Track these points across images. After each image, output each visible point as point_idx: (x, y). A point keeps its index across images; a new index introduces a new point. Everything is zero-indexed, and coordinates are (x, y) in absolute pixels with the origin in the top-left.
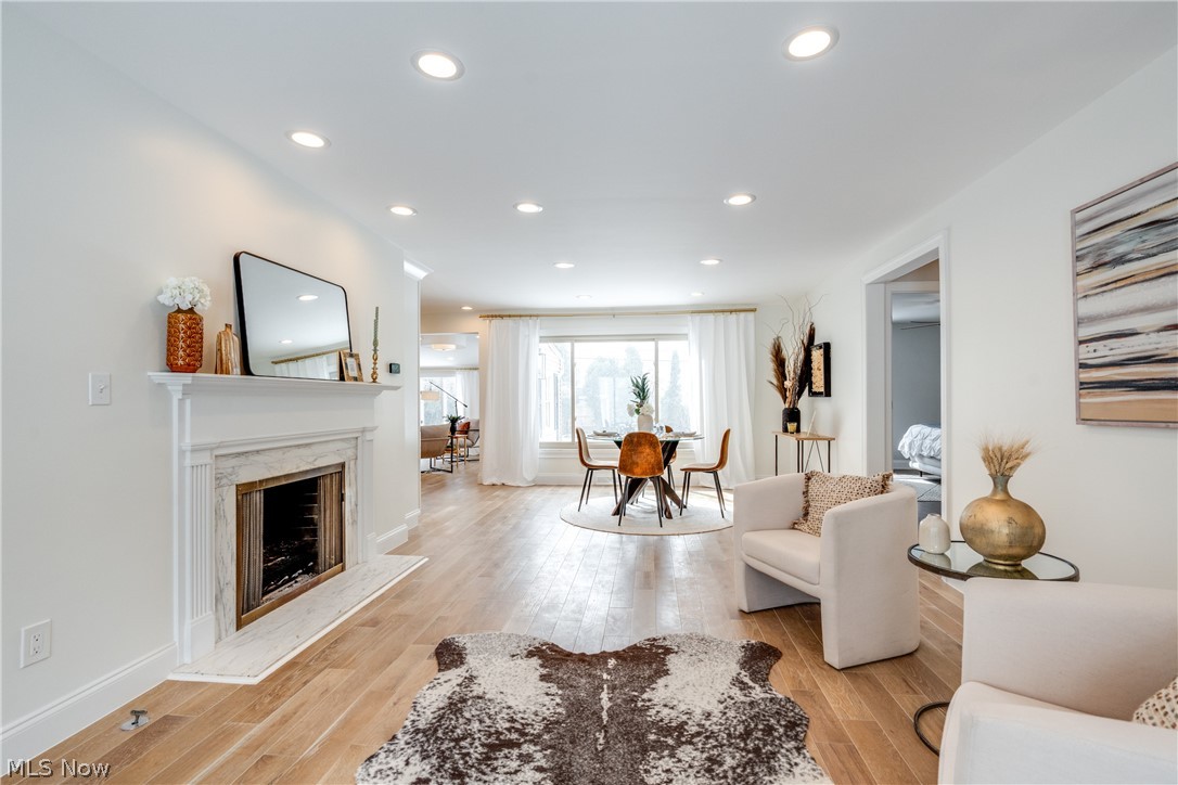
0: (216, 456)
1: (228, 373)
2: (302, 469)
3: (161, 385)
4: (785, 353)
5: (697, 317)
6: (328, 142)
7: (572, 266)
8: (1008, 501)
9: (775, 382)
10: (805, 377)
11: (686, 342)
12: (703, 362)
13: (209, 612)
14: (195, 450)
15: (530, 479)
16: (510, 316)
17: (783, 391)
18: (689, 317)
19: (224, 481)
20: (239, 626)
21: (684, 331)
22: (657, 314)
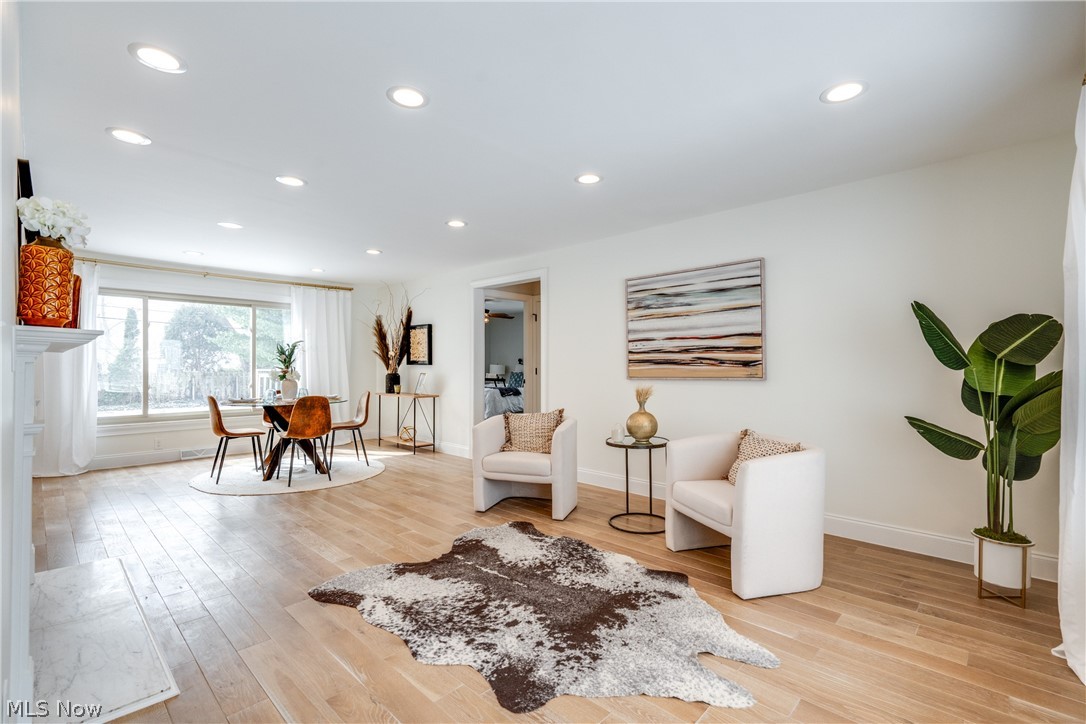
4: (386, 328)
5: (300, 290)
8: (646, 413)
9: (378, 352)
10: (405, 348)
17: (386, 359)
18: (292, 287)
21: (287, 300)
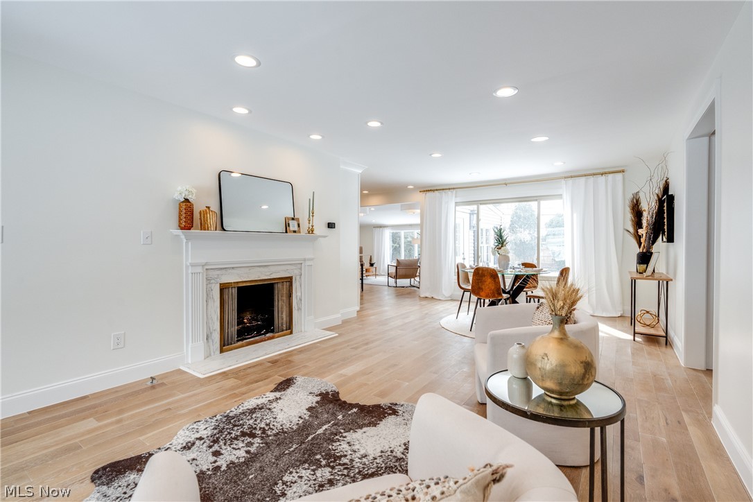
0: (207, 269)
1: (208, 230)
2: (261, 278)
3: (178, 236)
4: (642, 206)
5: (570, 181)
6: (250, 112)
7: (440, 155)
9: (632, 230)
11: (562, 200)
12: (575, 215)
13: (201, 342)
14: (193, 265)
15: (447, 295)
16: (437, 190)
17: (638, 238)
18: (563, 181)
19: (212, 281)
20: (222, 351)
21: (559, 192)
22: (537, 181)
